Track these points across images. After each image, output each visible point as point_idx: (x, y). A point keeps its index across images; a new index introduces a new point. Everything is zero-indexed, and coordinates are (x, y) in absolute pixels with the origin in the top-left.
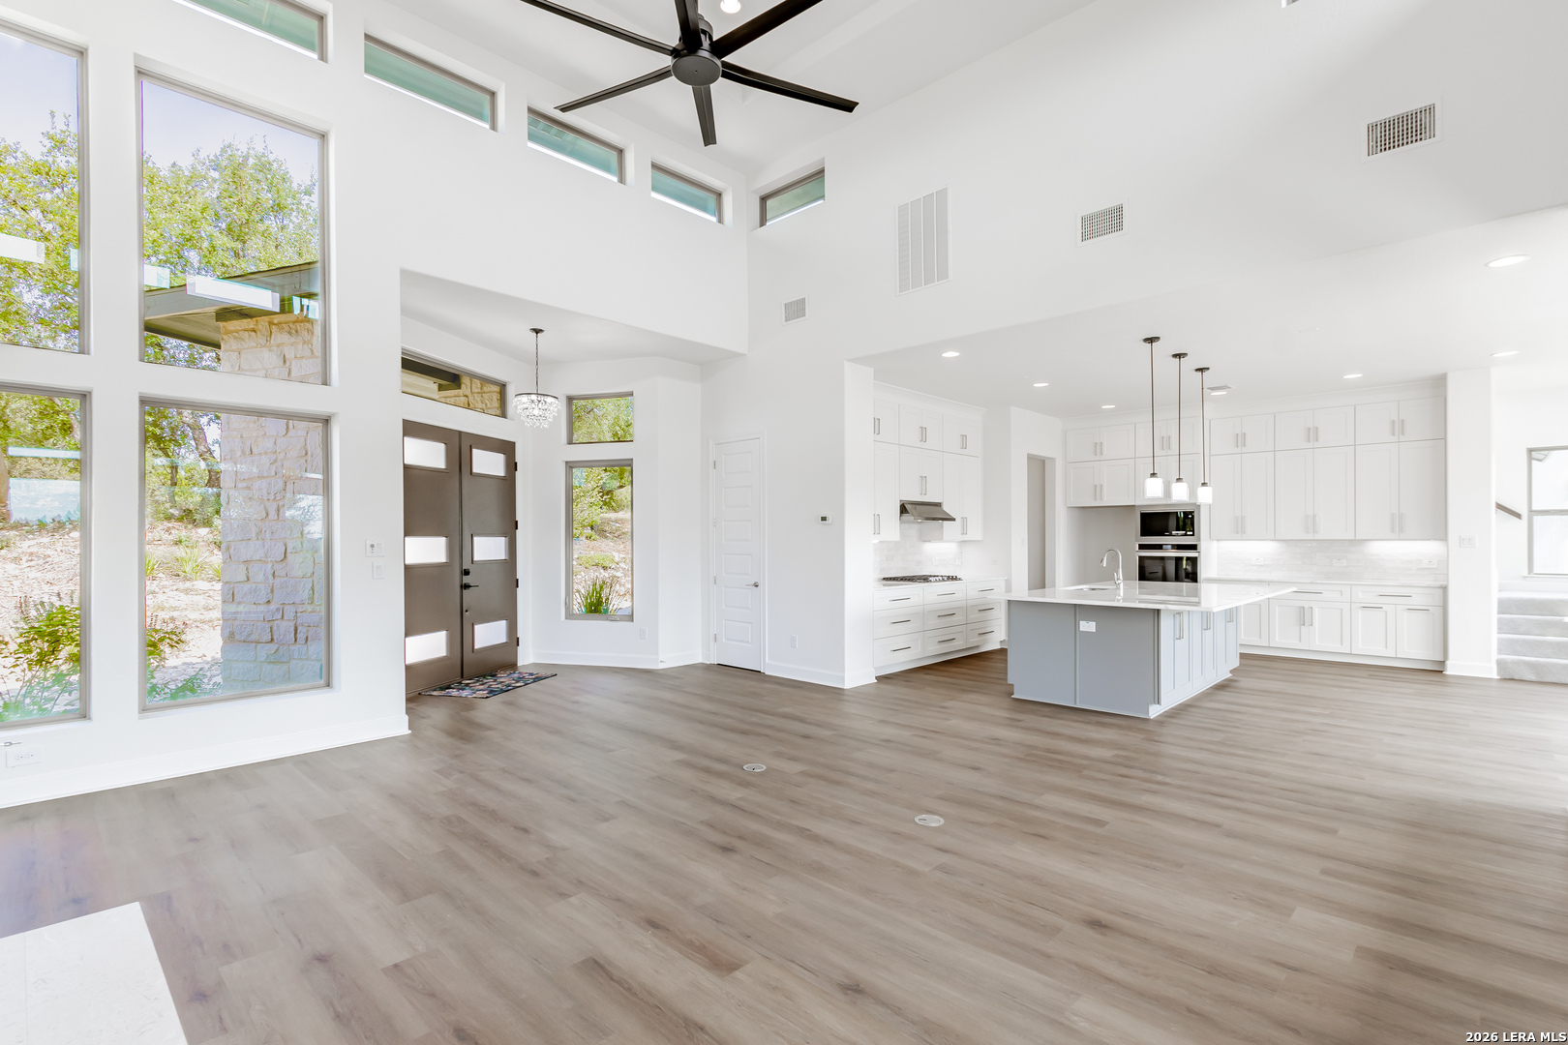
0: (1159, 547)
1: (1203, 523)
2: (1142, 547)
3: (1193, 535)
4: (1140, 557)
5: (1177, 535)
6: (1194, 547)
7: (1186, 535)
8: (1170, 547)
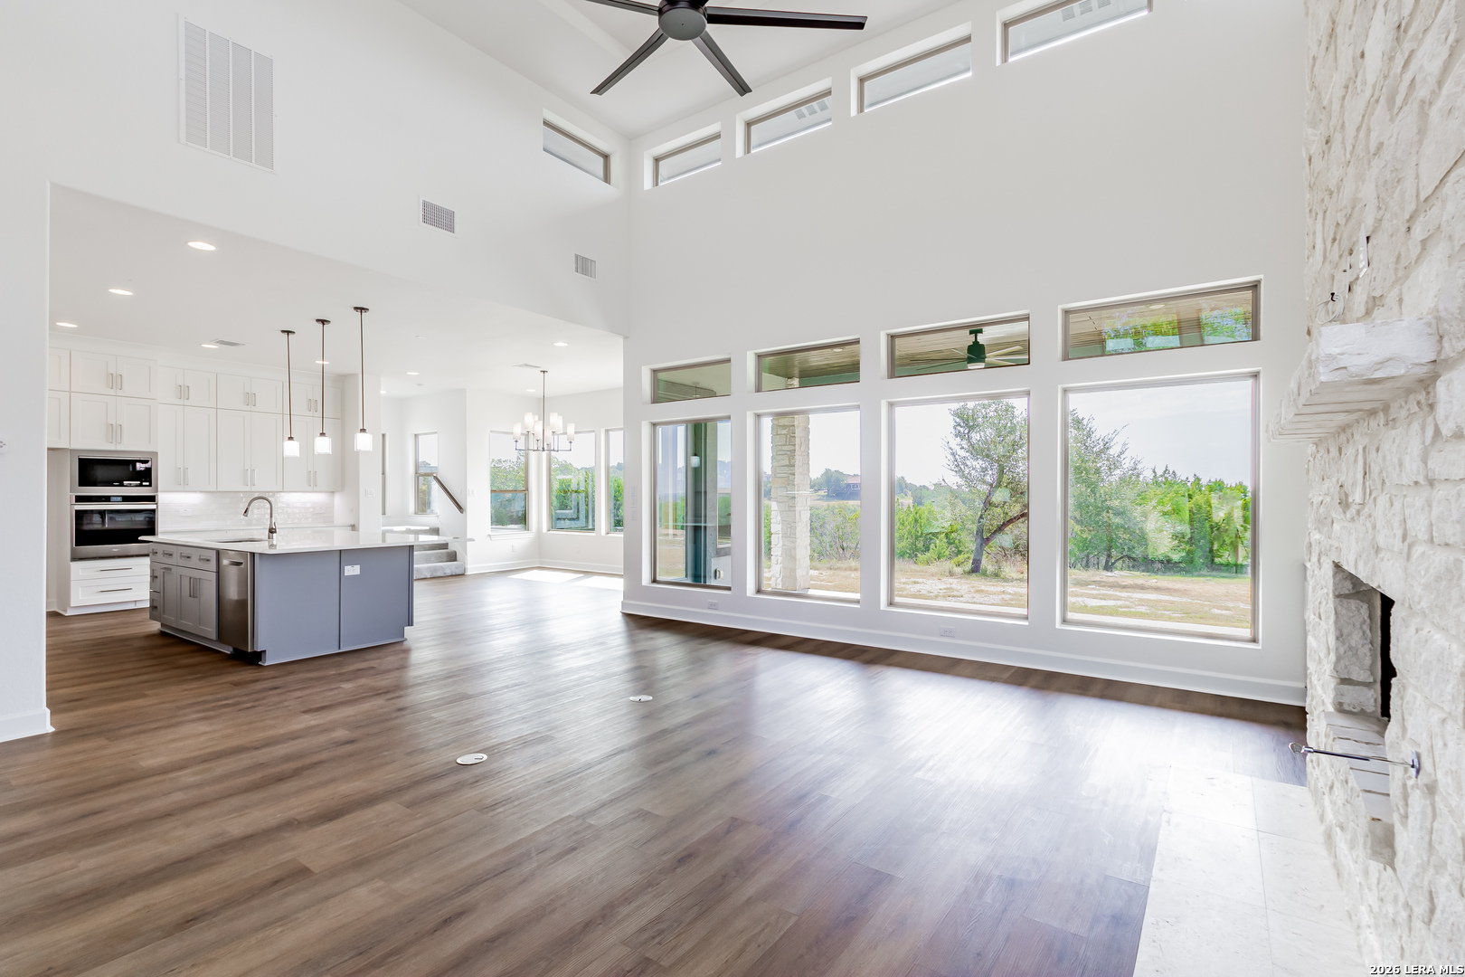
0: (107, 499)
1: (162, 475)
2: (79, 499)
3: (150, 485)
4: (77, 511)
5: (130, 485)
6: (152, 499)
7: (141, 485)
8: (120, 499)
